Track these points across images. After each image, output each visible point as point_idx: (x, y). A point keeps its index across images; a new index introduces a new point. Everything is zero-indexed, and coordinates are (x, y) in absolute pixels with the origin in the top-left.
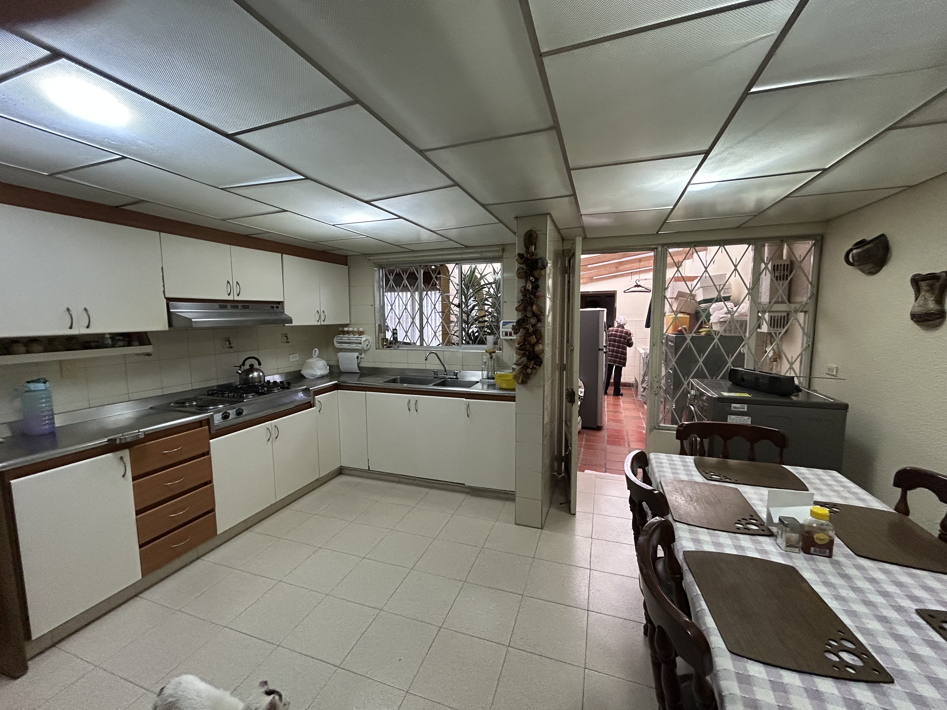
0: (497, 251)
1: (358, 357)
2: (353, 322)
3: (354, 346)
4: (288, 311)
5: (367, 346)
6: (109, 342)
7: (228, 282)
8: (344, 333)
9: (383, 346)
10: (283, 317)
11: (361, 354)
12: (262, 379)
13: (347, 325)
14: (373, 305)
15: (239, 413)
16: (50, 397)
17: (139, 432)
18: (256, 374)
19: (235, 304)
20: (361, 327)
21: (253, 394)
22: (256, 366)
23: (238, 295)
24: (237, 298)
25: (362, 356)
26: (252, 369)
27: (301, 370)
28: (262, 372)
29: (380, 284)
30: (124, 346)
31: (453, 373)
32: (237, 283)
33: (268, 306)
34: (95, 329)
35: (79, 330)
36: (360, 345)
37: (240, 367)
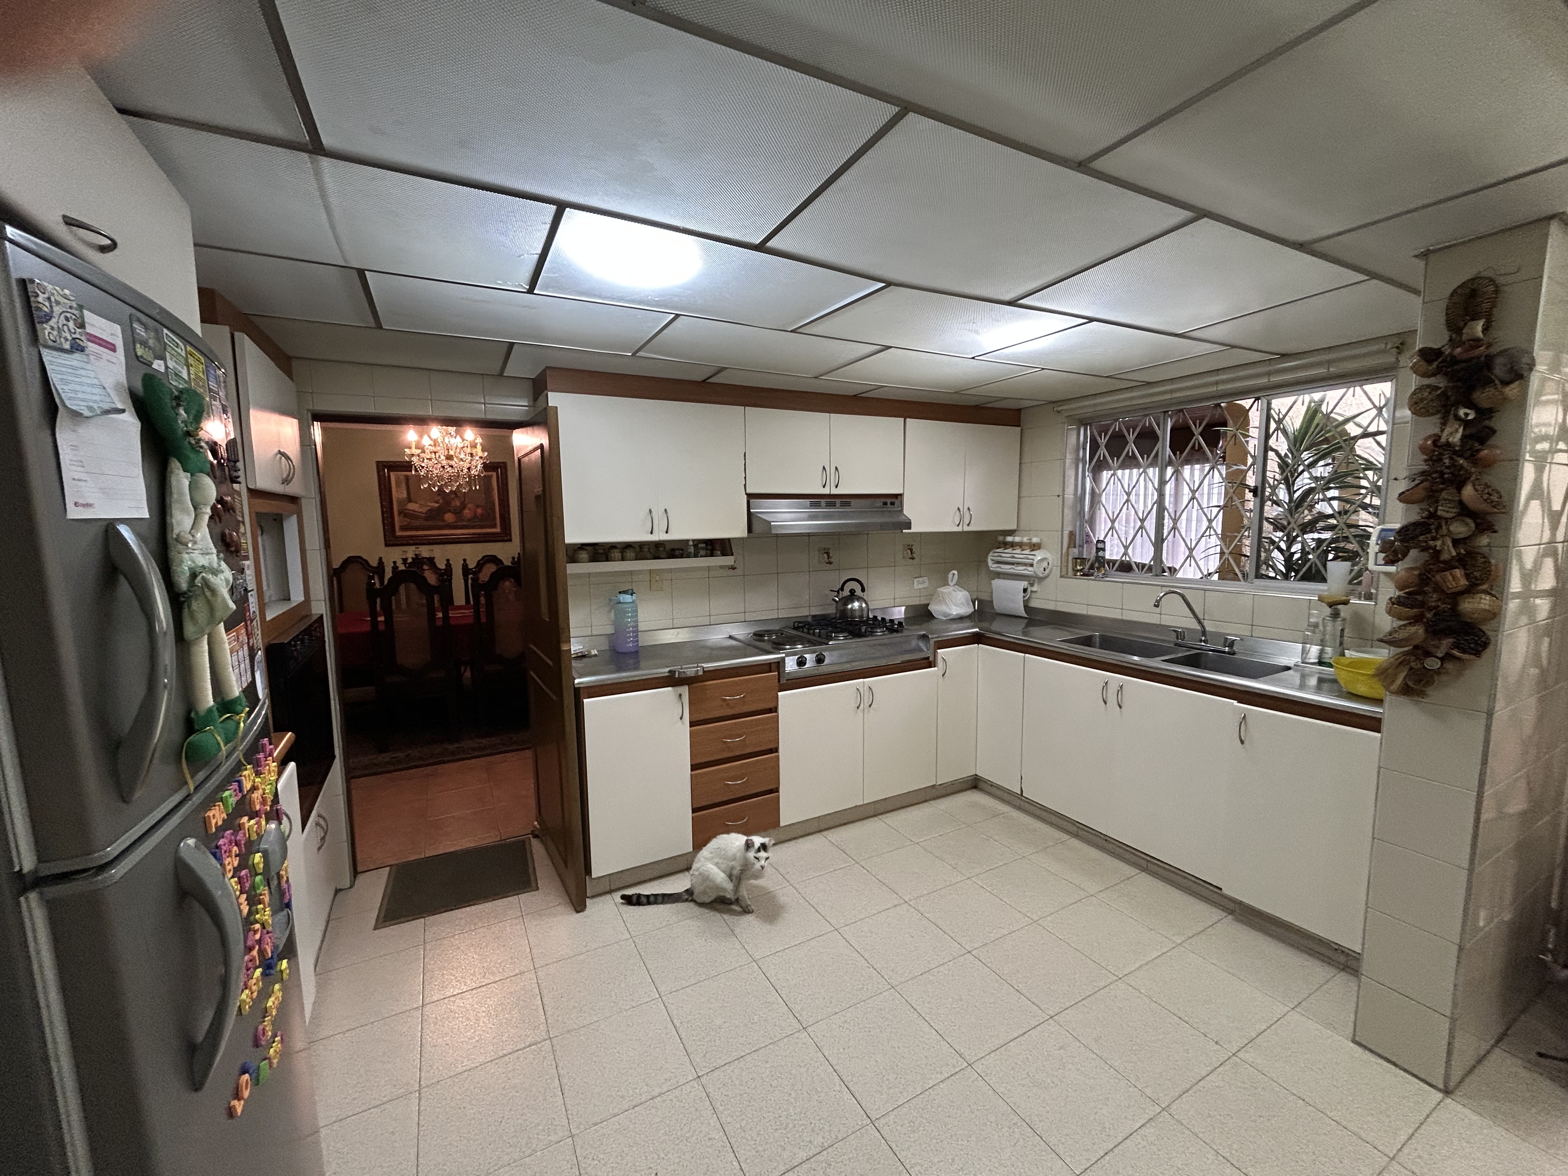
0: (1380, 352)
1: (1025, 590)
2: (1023, 525)
3: (1020, 570)
4: (909, 510)
5: (1045, 570)
6: (692, 550)
7: (824, 468)
8: (1006, 545)
9: (1076, 571)
10: (902, 518)
11: (1032, 585)
12: (865, 613)
13: (1011, 533)
14: (1062, 496)
15: (820, 660)
16: (637, 611)
17: (698, 667)
18: (856, 604)
19: (831, 500)
20: (1037, 536)
21: (845, 634)
22: (858, 592)
23: (836, 487)
24: (835, 491)
25: (1035, 588)
26: (852, 596)
27: (928, 605)
28: (866, 603)
29: (1078, 455)
30: (706, 556)
31: (1223, 640)
32: (836, 468)
33: (879, 503)
34: (676, 535)
35: (659, 536)
36: (1030, 569)
37: (838, 592)
